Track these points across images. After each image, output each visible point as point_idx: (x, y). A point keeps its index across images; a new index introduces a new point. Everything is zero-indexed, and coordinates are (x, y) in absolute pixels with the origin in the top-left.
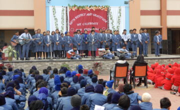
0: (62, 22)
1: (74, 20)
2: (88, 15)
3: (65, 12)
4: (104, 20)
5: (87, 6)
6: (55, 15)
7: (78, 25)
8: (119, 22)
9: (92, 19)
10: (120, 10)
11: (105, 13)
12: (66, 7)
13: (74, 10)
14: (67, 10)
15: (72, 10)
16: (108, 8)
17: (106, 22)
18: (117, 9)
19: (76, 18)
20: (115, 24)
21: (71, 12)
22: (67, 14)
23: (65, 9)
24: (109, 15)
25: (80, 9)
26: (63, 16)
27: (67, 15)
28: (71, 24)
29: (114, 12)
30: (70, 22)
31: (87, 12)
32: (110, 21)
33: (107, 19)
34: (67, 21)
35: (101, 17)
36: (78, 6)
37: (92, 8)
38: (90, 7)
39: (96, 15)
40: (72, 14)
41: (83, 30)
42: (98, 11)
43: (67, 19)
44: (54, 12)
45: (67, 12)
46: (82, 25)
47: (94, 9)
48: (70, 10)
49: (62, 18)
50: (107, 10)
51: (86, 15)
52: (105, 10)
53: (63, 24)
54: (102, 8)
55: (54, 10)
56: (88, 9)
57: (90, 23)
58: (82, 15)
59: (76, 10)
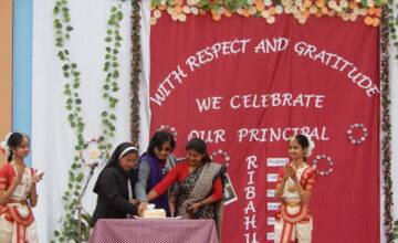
0: (110, 87)
1: (179, 74)
2: (264, 46)
3: (125, 27)
4: (360, 79)
6: (67, 45)
7: (202, 106)
9: (281, 72)
13: (178, 15)
14: (136, 19)
16: (386, 9)
17: (371, 89)
19: (190, 62)
21: (164, 26)
22: (136, 39)
24: (393, 52)
25: (218, 13)
26: (112, 53)
27: (136, 49)
28: (159, 100)
30: (153, 92)
33: (380, 73)
34: (135, 85)
35: (340, 62)
37: (288, 7)
40: (170, 40)
41: (231, 135)
42: (324, 28)
44: (63, 27)
45: (136, 27)
46: (224, 104)
48: (158, 14)
49: (110, 66)
50: (376, 22)
51: (250, 47)
52: (368, 21)
53: (114, 102)
54: (349, 11)
55: (60, 17)
56: (265, 14)
57: (275, 97)
58: (225, 47)
59: (189, 15)
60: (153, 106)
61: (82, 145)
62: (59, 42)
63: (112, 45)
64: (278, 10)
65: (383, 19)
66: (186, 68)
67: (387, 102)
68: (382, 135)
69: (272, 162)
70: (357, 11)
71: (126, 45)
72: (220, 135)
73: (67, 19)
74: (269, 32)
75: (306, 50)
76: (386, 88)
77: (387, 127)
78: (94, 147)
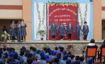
0: (44, 14)
1: (52, 13)
2: (63, 9)
3: (45, 7)
4: (75, 13)
5: (62, 3)
6: (38, 9)
7: (55, 17)
8: (86, 15)
9: (65, 12)
10: (87, 6)
11: (76, 8)
12: (47, 4)
13: (52, 5)
14: (47, 6)
16: (78, 5)
17: (76, 14)
18: (84, 5)
19: (54, 11)
20: (83, 16)
21: (50, 7)
22: (47, 8)
23: (46, 4)
24: (79, 10)
25: (57, 5)
26: (44, 10)
27: (47, 9)
28: (50, 16)
29: (82, 7)
30: (49, 15)
32: (79, 14)
33: (77, 12)
34: (47, 14)
35: (72, 11)
36: (56, 2)
37: (66, 4)
38: (64, 3)
40: (51, 9)
41: (59, 20)
42: (70, 7)
43: (47, 12)
45: (47, 7)
46: (58, 16)
47: (67, 5)
48: (49, 5)
49: (44, 12)
50: (76, 6)
51: (61, 9)
52: (75, 6)
53: (44, 16)
54: (73, 5)
55: (37, 5)
56: (63, 5)
57: (64, 15)
58: (58, 9)
59: (53, 5)
60: (49, 16)
61: (40, 21)
62: (37, 9)
63: (44, 9)
64: (64, 5)
65: (77, 6)
66: (53, 12)
67: (78, 16)
68: (77, 20)
69: (64, 23)
70: (74, 5)
71: (46, 9)
72: (57, 20)
73: (38, 6)
74: (63, 7)
75: (68, 10)
76: (78, 14)
77: (78, 19)
78: (42, 22)
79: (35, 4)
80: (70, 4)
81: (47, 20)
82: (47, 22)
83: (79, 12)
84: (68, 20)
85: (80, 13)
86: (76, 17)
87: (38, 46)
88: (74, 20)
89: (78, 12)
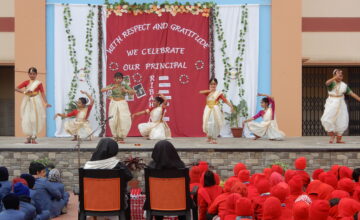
0: (89, 45)
1: (119, 40)
2: (157, 27)
3: (96, 17)
4: (200, 41)
5: (156, 4)
6: (70, 27)
7: (130, 54)
8: (241, 48)
9: (165, 38)
10: (245, 14)
11: (205, 24)
12: (100, 8)
13: (119, 13)
14: (100, 15)
15: (113, 14)
16: (212, 9)
17: (205, 45)
18: (237, 12)
19: (124, 34)
21: (112, 18)
22: (100, 24)
23: (96, 11)
24: (215, 28)
25: (136, 12)
26: (89, 31)
27: (100, 29)
28: (110, 51)
29: (228, 20)
30: (108, 47)
31: (153, 18)
32: (218, 45)
33: (209, 38)
34: (100, 44)
35: (191, 33)
36: (131, 3)
37: (167, 9)
38: (162, 6)
39: (177, 28)
40: (115, 25)
41: (142, 67)
42: (184, 18)
43: (100, 38)
44: (67, 19)
45: (100, 18)
46: (139, 52)
47: (173, 11)
48: (110, 13)
49: (89, 37)
50: (207, 15)
51: (151, 27)
52: (204, 15)
53: (90, 52)
54: (195, 10)
55: (66, 14)
56: (157, 12)
57: (162, 49)
58: (139, 27)
59: (124, 13)
60: (108, 54)
61: (76, 71)
62: (66, 26)
63: (89, 27)
64: (163, 10)
65: (211, 14)
66: (122, 37)
67: (213, 51)
68: (211, 66)
69: (161, 78)
70: (199, 10)
71: (96, 26)
72: (137, 66)
73: (69, 15)
74: (159, 20)
75: (176, 28)
76: (213, 45)
77: (213, 62)
78: (82, 72)
79: (58, 11)
80: (182, 7)
81: (100, 66)
82: (100, 73)
83: (216, 36)
84: (176, 65)
85: (220, 38)
86: (208, 55)
87: (18, 160)
88: (200, 65)
89: (212, 34)
